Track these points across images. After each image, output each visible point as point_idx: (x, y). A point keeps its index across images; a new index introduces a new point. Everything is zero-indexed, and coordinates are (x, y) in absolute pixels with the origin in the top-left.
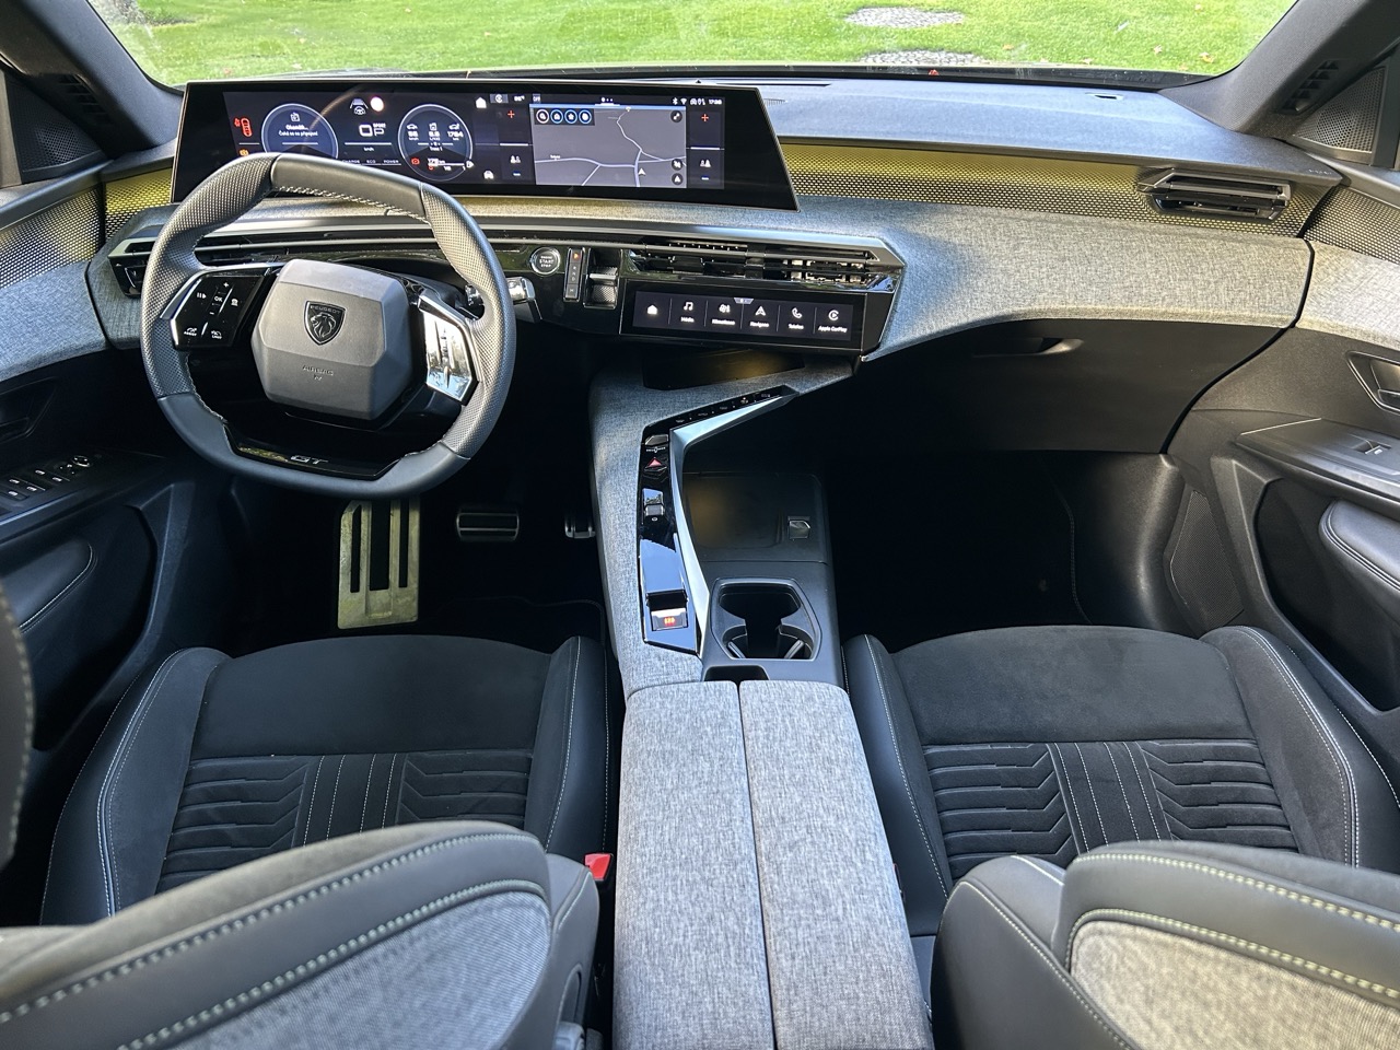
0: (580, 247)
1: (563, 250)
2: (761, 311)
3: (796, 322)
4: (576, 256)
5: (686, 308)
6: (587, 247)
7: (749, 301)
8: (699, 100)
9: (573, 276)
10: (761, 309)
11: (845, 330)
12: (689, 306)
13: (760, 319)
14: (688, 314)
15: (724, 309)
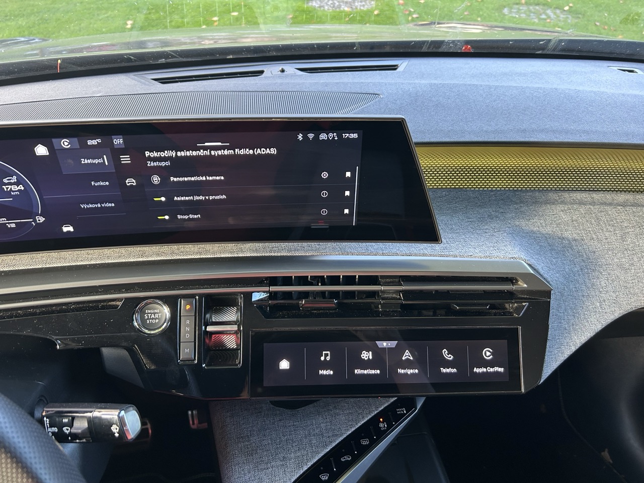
0: (192, 296)
1: (172, 302)
2: (407, 355)
3: (448, 364)
4: (188, 307)
5: (323, 358)
6: (201, 295)
7: (392, 344)
8: (331, 135)
9: (187, 330)
10: (407, 353)
11: (501, 370)
12: (326, 356)
13: (408, 364)
14: (326, 365)
15: (366, 355)
